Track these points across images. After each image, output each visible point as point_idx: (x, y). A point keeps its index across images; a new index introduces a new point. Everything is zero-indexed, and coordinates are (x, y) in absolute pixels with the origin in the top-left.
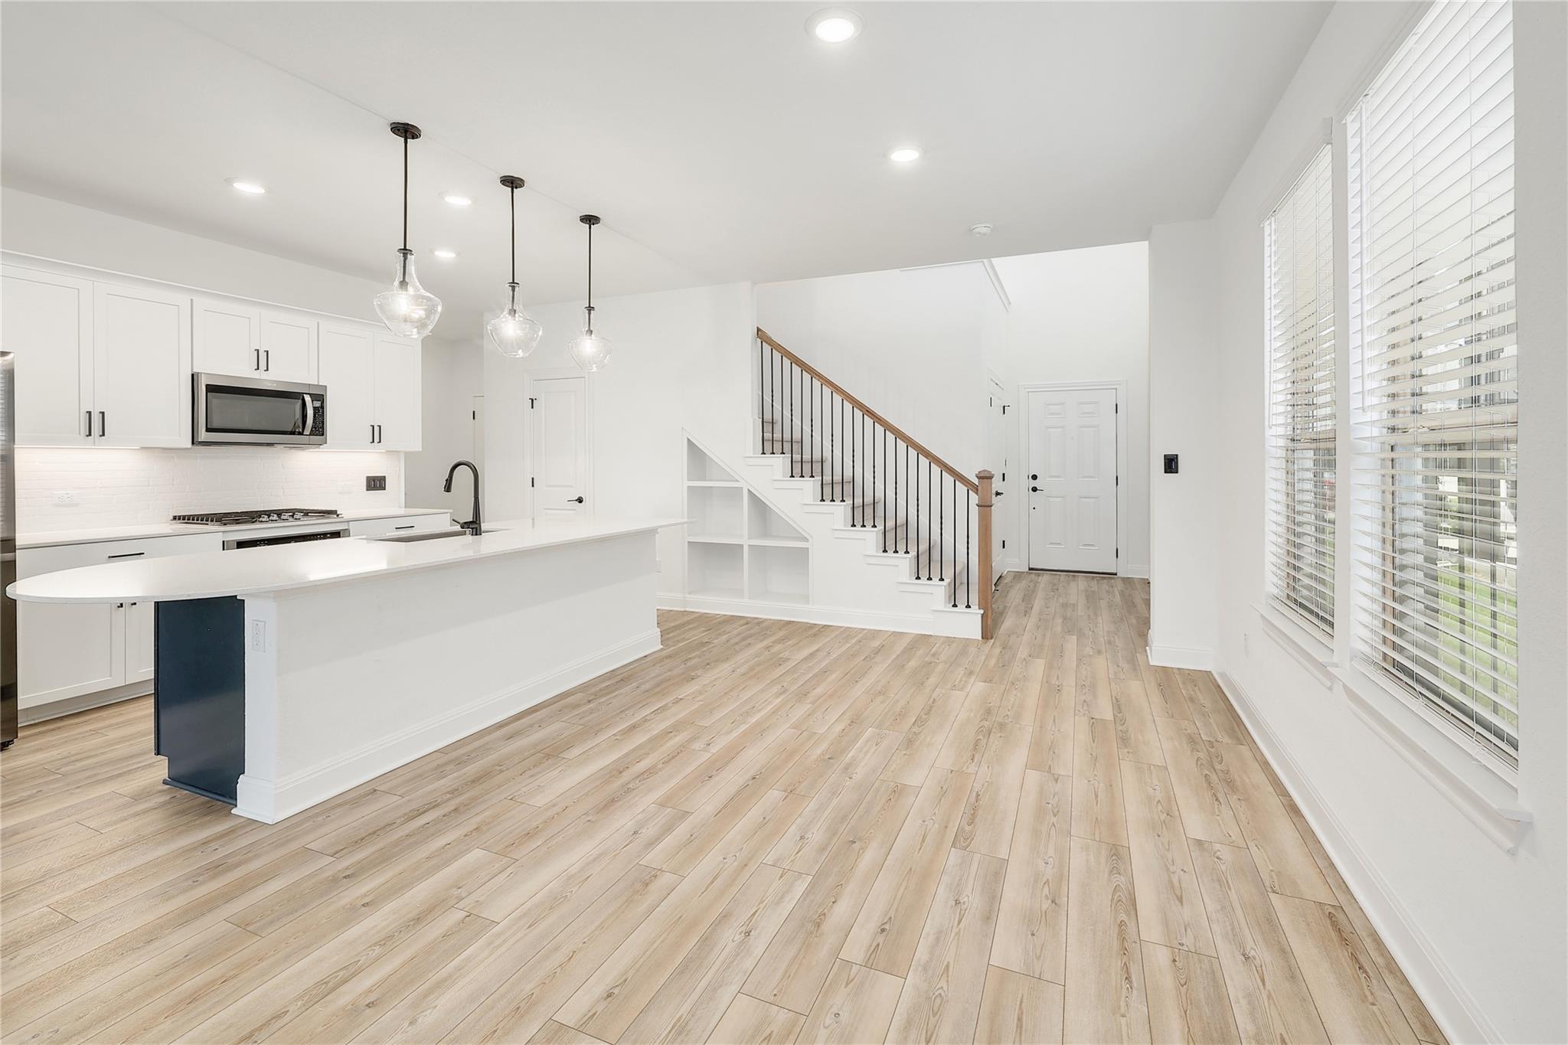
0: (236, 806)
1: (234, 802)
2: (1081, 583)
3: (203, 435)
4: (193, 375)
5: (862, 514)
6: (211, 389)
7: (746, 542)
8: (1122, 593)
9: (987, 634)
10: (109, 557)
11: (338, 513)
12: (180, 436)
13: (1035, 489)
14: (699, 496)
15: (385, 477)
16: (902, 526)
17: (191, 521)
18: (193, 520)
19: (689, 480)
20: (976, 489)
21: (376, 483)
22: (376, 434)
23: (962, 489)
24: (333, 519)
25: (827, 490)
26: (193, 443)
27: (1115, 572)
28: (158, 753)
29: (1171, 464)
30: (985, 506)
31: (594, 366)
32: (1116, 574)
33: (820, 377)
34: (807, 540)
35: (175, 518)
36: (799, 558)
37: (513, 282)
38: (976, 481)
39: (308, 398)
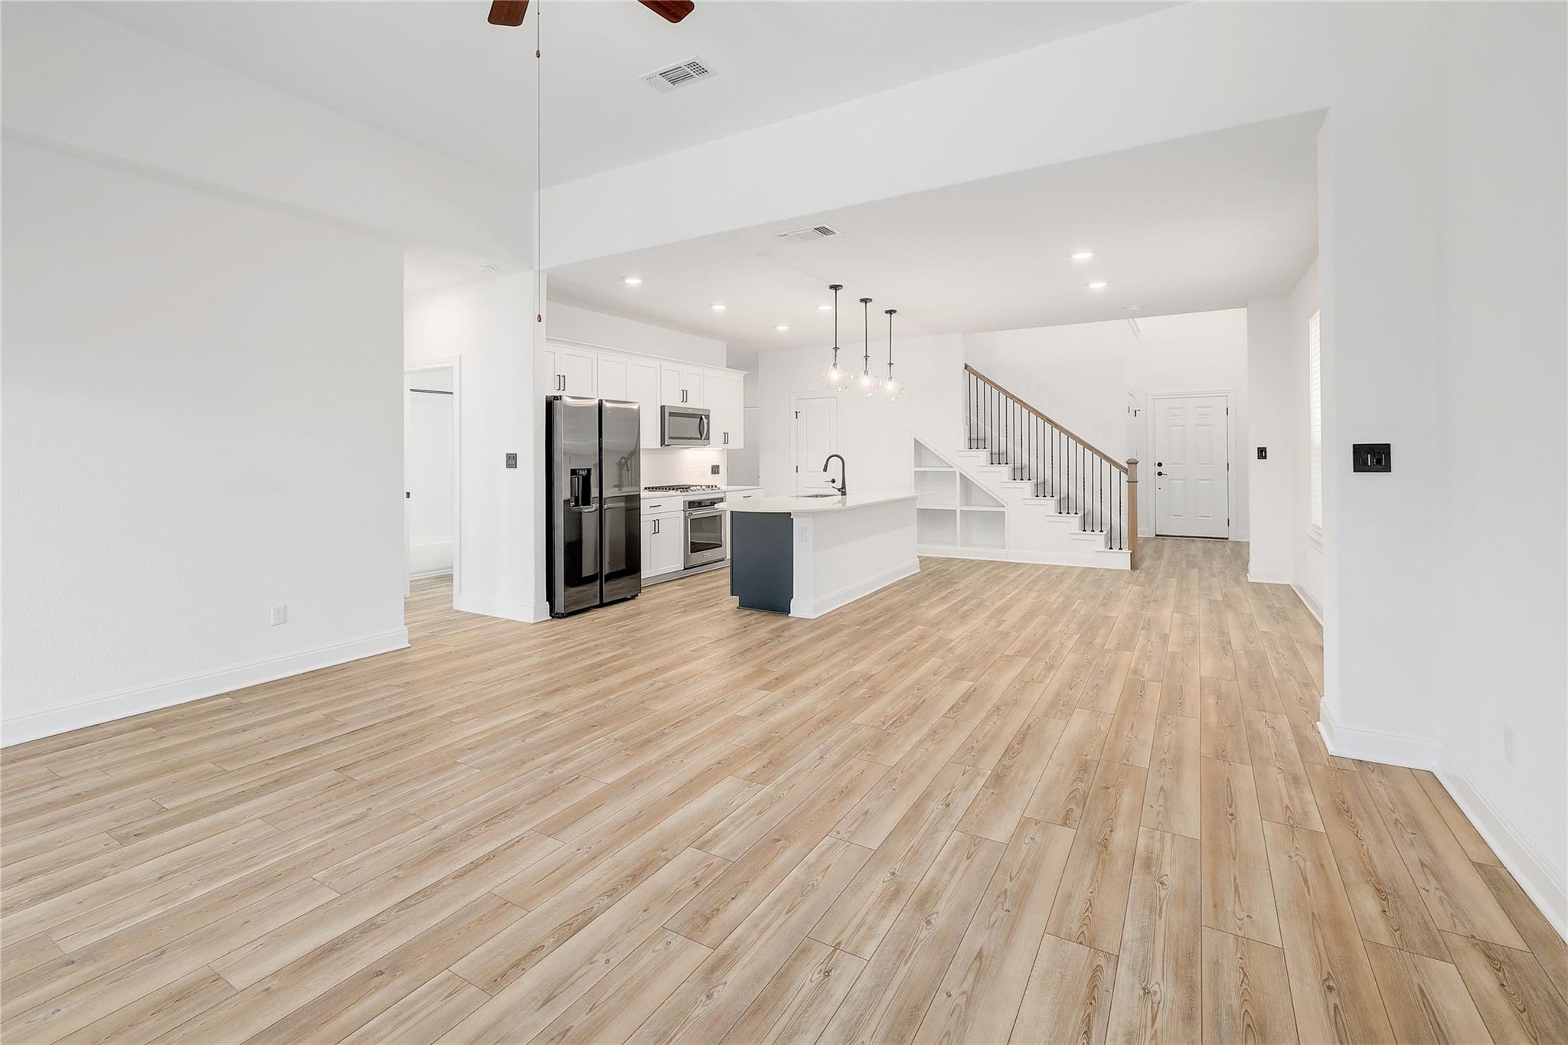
2: (1199, 544)
5: (1041, 489)
7: (958, 508)
8: (1231, 550)
9: (1134, 567)
13: (1160, 474)
14: (921, 477)
16: (1064, 498)
19: (915, 467)
20: (1126, 471)
23: (1116, 471)
25: (1018, 473)
27: (1227, 537)
29: (1262, 453)
30: (1132, 482)
32: (1227, 539)
33: (1012, 397)
34: (1004, 506)
36: (996, 519)
38: (1126, 466)
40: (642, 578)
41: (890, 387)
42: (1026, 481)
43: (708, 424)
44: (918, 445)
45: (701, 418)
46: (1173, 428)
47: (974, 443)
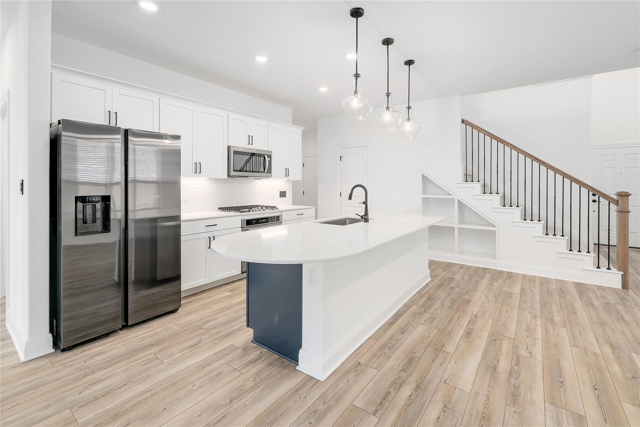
0: (298, 365)
1: (297, 363)
3: (232, 173)
4: (228, 147)
6: (236, 153)
7: (456, 226)
10: (206, 226)
11: (277, 207)
12: (224, 173)
15: (286, 191)
17: (224, 210)
18: (225, 209)
21: (283, 194)
22: (287, 173)
24: (275, 210)
26: (228, 177)
28: (248, 326)
31: (411, 137)
34: (495, 227)
35: (219, 209)
37: (388, 93)
39: (266, 156)
40: (181, 291)
41: (408, 127)
42: (514, 207)
43: (270, 162)
44: (424, 178)
45: (265, 158)
46: (606, 169)
47: (469, 178)
